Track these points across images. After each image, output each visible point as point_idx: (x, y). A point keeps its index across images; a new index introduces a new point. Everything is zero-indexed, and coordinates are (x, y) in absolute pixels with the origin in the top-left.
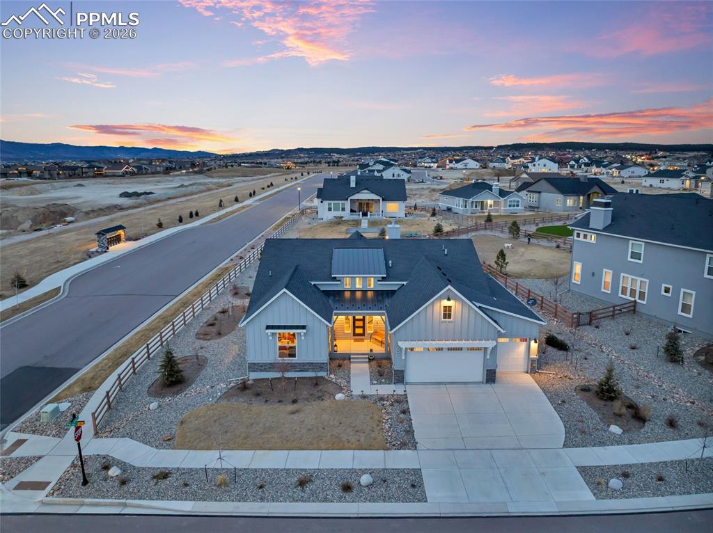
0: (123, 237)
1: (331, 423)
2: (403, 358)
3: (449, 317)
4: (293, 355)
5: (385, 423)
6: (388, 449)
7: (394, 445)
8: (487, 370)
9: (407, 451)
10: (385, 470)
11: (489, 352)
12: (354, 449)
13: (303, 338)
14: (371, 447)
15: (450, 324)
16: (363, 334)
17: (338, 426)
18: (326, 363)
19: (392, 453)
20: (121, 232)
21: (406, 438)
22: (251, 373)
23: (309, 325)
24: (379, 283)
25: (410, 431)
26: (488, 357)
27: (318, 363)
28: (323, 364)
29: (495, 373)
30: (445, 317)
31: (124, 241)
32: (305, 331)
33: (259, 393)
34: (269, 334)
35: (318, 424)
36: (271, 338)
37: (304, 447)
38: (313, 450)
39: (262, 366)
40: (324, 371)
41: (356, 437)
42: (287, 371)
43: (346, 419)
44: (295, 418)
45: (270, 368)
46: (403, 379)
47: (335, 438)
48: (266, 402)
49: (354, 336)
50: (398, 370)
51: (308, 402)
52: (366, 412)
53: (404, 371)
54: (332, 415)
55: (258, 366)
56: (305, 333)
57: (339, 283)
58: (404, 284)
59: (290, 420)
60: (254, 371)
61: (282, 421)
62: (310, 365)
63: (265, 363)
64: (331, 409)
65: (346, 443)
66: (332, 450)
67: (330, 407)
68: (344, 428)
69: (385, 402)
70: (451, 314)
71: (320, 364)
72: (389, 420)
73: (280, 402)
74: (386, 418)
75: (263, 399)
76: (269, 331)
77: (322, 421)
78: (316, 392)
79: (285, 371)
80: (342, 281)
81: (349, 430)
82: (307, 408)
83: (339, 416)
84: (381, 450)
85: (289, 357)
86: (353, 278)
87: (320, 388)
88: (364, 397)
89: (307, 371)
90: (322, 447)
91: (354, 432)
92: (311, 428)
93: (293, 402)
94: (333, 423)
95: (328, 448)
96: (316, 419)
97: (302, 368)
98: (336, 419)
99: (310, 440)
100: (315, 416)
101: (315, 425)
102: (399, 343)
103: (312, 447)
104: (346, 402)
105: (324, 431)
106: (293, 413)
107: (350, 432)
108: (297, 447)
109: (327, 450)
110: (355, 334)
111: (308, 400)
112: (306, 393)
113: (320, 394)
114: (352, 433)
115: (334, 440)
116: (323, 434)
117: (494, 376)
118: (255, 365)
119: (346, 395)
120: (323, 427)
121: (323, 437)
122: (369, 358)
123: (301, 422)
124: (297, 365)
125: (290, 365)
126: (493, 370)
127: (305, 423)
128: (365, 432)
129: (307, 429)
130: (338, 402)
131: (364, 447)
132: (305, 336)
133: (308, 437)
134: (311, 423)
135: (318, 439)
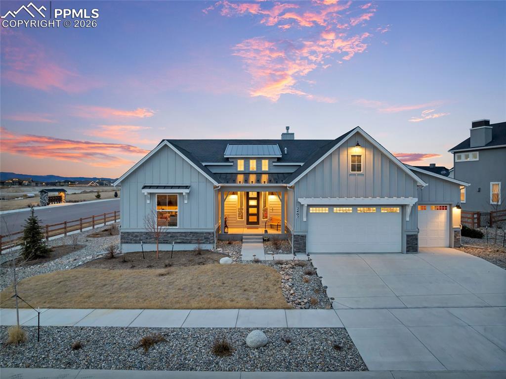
0: (63, 198)
1: (212, 283)
2: (305, 219)
3: (359, 169)
4: (174, 224)
5: (285, 283)
6: (289, 308)
7: (299, 304)
8: (408, 236)
9: (319, 311)
10: (286, 329)
11: (409, 210)
12: (239, 308)
13: (186, 202)
14: (265, 306)
15: (360, 177)
16: (257, 223)
17: (220, 286)
18: (213, 233)
19: (297, 312)
20: (62, 194)
21: (316, 297)
22: (124, 246)
23: (194, 186)
24: (274, 164)
25: (321, 290)
26: (408, 219)
27: (202, 233)
28: (209, 233)
29: (417, 239)
30: (353, 169)
31: (64, 202)
32: (187, 191)
33: (126, 260)
34: (146, 194)
35: (193, 284)
36: (148, 202)
37: (166, 306)
38: (179, 309)
39: (136, 236)
40: (210, 243)
41: (243, 296)
42: (166, 242)
43: (232, 280)
44: (164, 279)
45: (147, 238)
46: (305, 246)
47: (214, 297)
48: (133, 267)
49: (247, 224)
50: (299, 235)
51: (185, 266)
52: (259, 273)
53: (306, 236)
54: (213, 277)
55: (132, 236)
56: (188, 194)
57: (232, 164)
58: (300, 165)
59: (157, 281)
60: (127, 243)
61: (146, 282)
62: (193, 236)
63: (141, 232)
64: (213, 271)
65: (228, 302)
66: (206, 309)
67: (212, 270)
68: (228, 287)
69: (283, 266)
70: (361, 165)
71: (205, 235)
72: (290, 280)
73: (150, 267)
74: (285, 278)
75: (129, 265)
76: (146, 191)
77: (199, 281)
78: (197, 259)
79: (164, 243)
80: (235, 162)
81: (233, 290)
82: (182, 271)
83: (222, 277)
84: (280, 309)
85: (169, 226)
86: (247, 159)
87: (203, 256)
88: (257, 261)
89: (190, 243)
90: (193, 306)
91: (241, 292)
92: (182, 288)
93: (166, 266)
94: (213, 283)
95: (201, 307)
96: (191, 280)
97: (183, 239)
98: (218, 280)
99: (177, 299)
100: (191, 278)
101: (189, 285)
102: (300, 200)
103: (178, 306)
104: (233, 265)
105: (200, 290)
106: (162, 275)
107: (235, 291)
108: (157, 306)
109: (199, 309)
110: (248, 223)
111: (185, 265)
112: (184, 260)
113: (201, 260)
114: (237, 292)
115: (212, 299)
116: (198, 293)
117: (417, 244)
118: (129, 235)
119: (234, 260)
120: (199, 286)
121: (196, 296)
122: (263, 239)
123: (171, 283)
124: (178, 235)
125: (169, 235)
126: (415, 235)
127: (176, 283)
128: (256, 292)
129: (177, 289)
130: (223, 266)
131: (254, 305)
132: (188, 198)
133: (175, 296)
134: (184, 283)
135: (189, 298)
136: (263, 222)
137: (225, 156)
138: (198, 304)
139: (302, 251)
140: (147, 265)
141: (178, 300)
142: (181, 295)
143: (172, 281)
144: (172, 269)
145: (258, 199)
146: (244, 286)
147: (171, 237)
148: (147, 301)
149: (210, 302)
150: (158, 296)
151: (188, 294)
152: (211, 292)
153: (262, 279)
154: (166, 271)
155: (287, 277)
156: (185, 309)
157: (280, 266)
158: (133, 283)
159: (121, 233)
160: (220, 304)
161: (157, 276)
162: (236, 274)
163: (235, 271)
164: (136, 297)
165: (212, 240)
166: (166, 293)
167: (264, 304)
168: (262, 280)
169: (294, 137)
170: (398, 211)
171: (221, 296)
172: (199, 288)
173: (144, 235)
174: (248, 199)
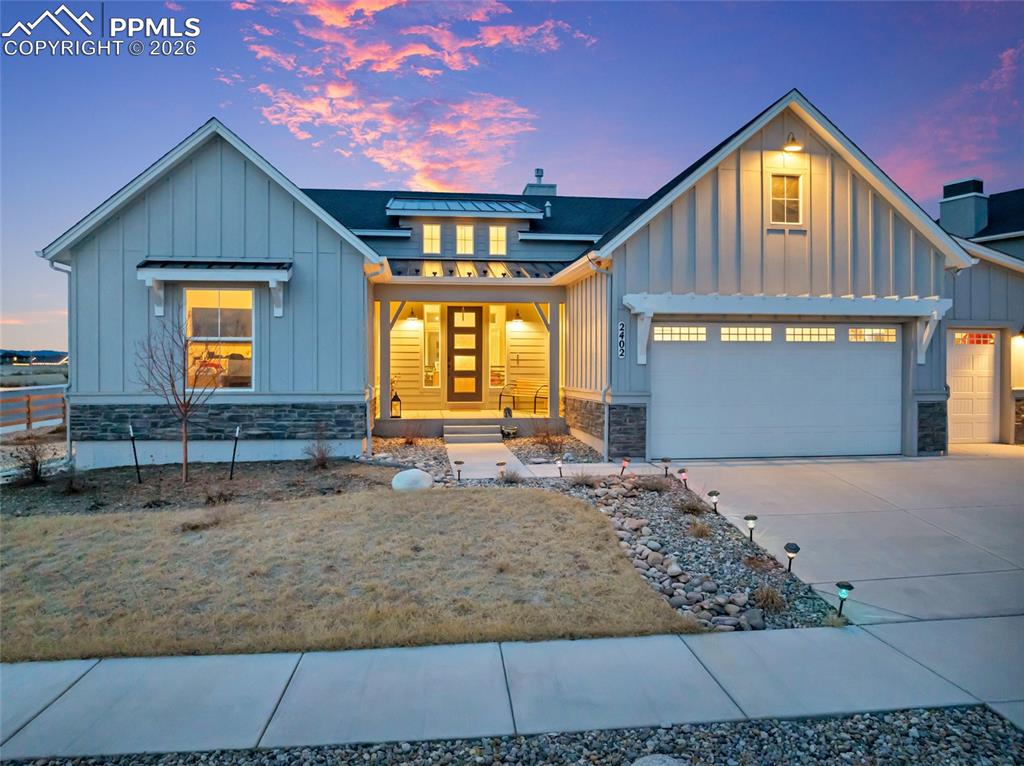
1: (373, 549)
2: (642, 359)
3: (793, 214)
4: (241, 381)
5: (631, 540)
6: (691, 630)
8: (922, 407)
10: (749, 730)
11: (926, 334)
13: (278, 312)
15: (796, 238)
16: (476, 396)
17: (405, 558)
18: (363, 407)
19: (730, 642)
21: (765, 583)
23: (304, 265)
24: (522, 236)
26: (921, 360)
27: (330, 407)
28: (351, 408)
29: (945, 415)
30: (778, 216)
32: (283, 276)
33: (74, 488)
34: (149, 283)
35: (305, 555)
36: (159, 311)
37: (198, 640)
38: (249, 650)
39: (122, 418)
40: (353, 437)
41: (501, 590)
42: (216, 435)
43: (444, 538)
44: (199, 542)
45: (155, 425)
46: (643, 438)
47: (389, 598)
48: (96, 507)
49: (449, 400)
50: (625, 407)
51: (278, 500)
52: (531, 514)
53: (645, 409)
54: (375, 529)
55: (107, 418)
56: (286, 286)
57: (407, 234)
58: (592, 242)
59: (174, 550)
60: (92, 439)
61: (131, 553)
62: (301, 415)
63: (136, 406)
64: (373, 512)
65: (448, 614)
66: (364, 647)
67: (369, 509)
68: (437, 562)
69: (599, 491)
70: (797, 203)
71: (337, 412)
72: (646, 530)
73: (155, 505)
74: (626, 526)
75: (86, 500)
76: (151, 276)
77: (328, 545)
78: (314, 479)
79: (210, 438)
80: (416, 230)
81: (458, 569)
82: (266, 515)
83: (409, 528)
84: (657, 633)
85: (225, 386)
86: (448, 224)
87: (333, 472)
88: (511, 481)
89: (291, 437)
90: (310, 640)
91: (486, 575)
92: (263, 569)
93: (210, 501)
94: (378, 549)
95: (342, 641)
96: (299, 541)
97: (269, 425)
98: (396, 537)
99: (245, 611)
100: (296, 534)
101: (291, 558)
102: (629, 299)
103: (246, 638)
104: (437, 492)
105: (333, 576)
106: (195, 528)
107: (464, 575)
108: (158, 643)
109: (334, 648)
110: (453, 396)
111: (276, 497)
112: (272, 482)
113: (330, 482)
114: (474, 579)
115: (385, 606)
116: (326, 586)
117: (944, 429)
118: (95, 415)
119: (437, 478)
120: (329, 563)
121: (318, 599)
122: (502, 432)
123: (222, 556)
124: (255, 413)
125: (226, 415)
126: (939, 404)
127: (242, 553)
128: (542, 573)
129: (246, 572)
130: (404, 494)
131: (554, 624)
132: (286, 303)
133: (236, 600)
134: (272, 554)
135: (293, 605)
136: (492, 393)
137: (389, 213)
138: (329, 627)
139: (634, 453)
140: (148, 500)
141: (248, 617)
142: (260, 596)
143: (227, 547)
144: (232, 508)
145: (478, 331)
146: (491, 555)
147: (231, 419)
148: (120, 624)
149: (377, 620)
150: (171, 601)
151: (290, 590)
152: (374, 582)
153: (546, 530)
154: (208, 516)
155: (630, 523)
156: (274, 650)
157: (591, 492)
158: (80, 558)
159: (73, 408)
160: (420, 626)
161: (174, 531)
162: (452, 518)
163: (447, 510)
164: (80, 608)
165: (360, 427)
166: (203, 588)
167: (590, 618)
168: (550, 534)
169: (555, 191)
170: (893, 339)
171: (415, 593)
172: (330, 568)
173: (145, 416)
174: (452, 330)
